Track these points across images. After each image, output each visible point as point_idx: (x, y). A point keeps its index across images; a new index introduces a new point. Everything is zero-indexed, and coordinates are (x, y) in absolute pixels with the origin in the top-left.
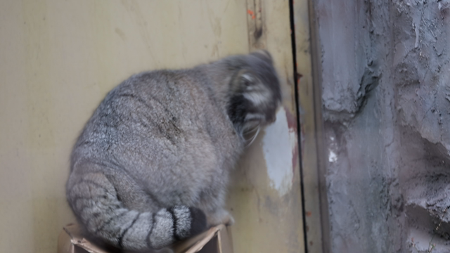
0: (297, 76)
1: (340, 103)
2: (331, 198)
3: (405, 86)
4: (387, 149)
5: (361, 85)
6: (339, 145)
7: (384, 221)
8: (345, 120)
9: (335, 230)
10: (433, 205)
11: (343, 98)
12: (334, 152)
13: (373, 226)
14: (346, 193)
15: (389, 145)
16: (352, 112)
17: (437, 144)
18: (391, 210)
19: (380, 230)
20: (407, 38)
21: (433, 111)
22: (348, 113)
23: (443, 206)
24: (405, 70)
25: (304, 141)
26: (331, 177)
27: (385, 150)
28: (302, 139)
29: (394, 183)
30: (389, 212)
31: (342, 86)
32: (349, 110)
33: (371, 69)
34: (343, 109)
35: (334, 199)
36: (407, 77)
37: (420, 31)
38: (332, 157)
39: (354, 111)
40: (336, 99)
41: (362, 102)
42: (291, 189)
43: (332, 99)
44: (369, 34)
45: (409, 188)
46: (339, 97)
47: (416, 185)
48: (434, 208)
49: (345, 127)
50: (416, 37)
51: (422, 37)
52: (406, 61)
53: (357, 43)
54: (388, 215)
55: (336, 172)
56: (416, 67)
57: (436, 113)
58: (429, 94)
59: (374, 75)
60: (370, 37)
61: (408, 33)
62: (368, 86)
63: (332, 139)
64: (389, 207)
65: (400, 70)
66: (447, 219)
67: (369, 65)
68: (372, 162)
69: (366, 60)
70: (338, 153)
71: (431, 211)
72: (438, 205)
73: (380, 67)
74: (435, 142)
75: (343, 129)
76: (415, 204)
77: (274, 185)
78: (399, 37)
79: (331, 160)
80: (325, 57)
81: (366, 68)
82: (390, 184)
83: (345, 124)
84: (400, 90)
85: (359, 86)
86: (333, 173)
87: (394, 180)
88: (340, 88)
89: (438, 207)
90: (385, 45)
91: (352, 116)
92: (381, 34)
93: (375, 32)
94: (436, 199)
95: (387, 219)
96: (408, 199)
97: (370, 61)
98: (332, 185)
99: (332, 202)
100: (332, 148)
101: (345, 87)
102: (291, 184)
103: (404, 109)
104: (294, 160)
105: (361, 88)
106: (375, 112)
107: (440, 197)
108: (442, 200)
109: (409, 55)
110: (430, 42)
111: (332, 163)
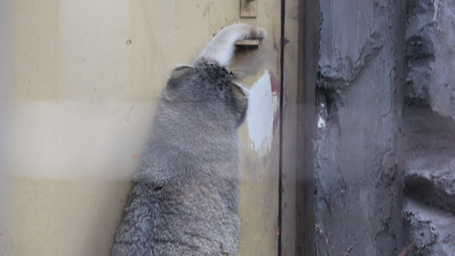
0: (283, 42)
1: (337, 71)
2: (317, 163)
3: (417, 59)
4: (383, 119)
5: (360, 55)
6: (329, 112)
7: (374, 189)
8: (339, 88)
9: (320, 194)
10: (438, 178)
11: (340, 66)
12: (323, 118)
13: (361, 193)
14: (334, 158)
15: (386, 115)
16: (348, 81)
17: (448, 117)
18: (382, 178)
19: (369, 198)
20: (423, 12)
21: (446, 85)
22: (344, 81)
23: (449, 178)
24: (419, 43)
25: (286, 106)
26: (319, 142)
27: (381, 120)
28: (284, 104)
29: (389, 153)
30: (380, 181)
31: (340, 54)
32: (346, 79)
33: (372, 40)
34: (339, 77)
35: (320, 163)
36: (420, 50)
37: (439, 6)
38: (321, 122)
39: (350, 80)
40: (333, 67)
41: (360, 72)
42: (269, 151)
43: (329, 66)
44: (372, 6)
45: (408, 158)
46: (336, 65)
47: (417, 156)
48: (440, 179)
49: (338, 94)
50: (434, 11)
51: (441, 12)
52: (421, 34)
53: (359, 13)
54: (378, 183)
55: (323, 138)
56: (433, 40)
57: (449, 87)
58: (444, 68)
59: (375, 46)
60: (374, 8)
61: (425, 6)
62: (368, 56)
63: (323, 105)
64: (380, 176)
65: (413, 43)
66: (453, 191)
67: (371, 36)
68: (366, 130)
69: (369, 31)
70: (327, 120)
71: (436, 183)
72: (445, 177)
73: (382, 39)
74: (446, 116)
75: (335, 97)
76: (417, 175)
77: (254, 147)
78: (414, 10)
79: (319, 126)
80: (323, 24)
81: (367, 39)
82: (384, 153)
83: (338, 91)
84: (409, 63)
85: (359, 56)
86: (321, 138)
87: (390, 149)
88: (338, 56)
89: (444, 180)
90: (389, 17)
91: (347, 84)
92: (385, 6)
93: (379, 4)
94: (442, 171)
95: (376, 188)
96: (408, 169)
97: (373, 32)
98: (320, 150)
99: (318, 167)
100: (321, 115)
101: (343, 56)
102: (270, 146)
103: (414, 81)
104: (275, 123)
105: (360, 57)
106: (372, 82)
107: (446, 170)
108: (448, 173)
109: (425, 28)
110: (449, 17)
111: (320, 128)
